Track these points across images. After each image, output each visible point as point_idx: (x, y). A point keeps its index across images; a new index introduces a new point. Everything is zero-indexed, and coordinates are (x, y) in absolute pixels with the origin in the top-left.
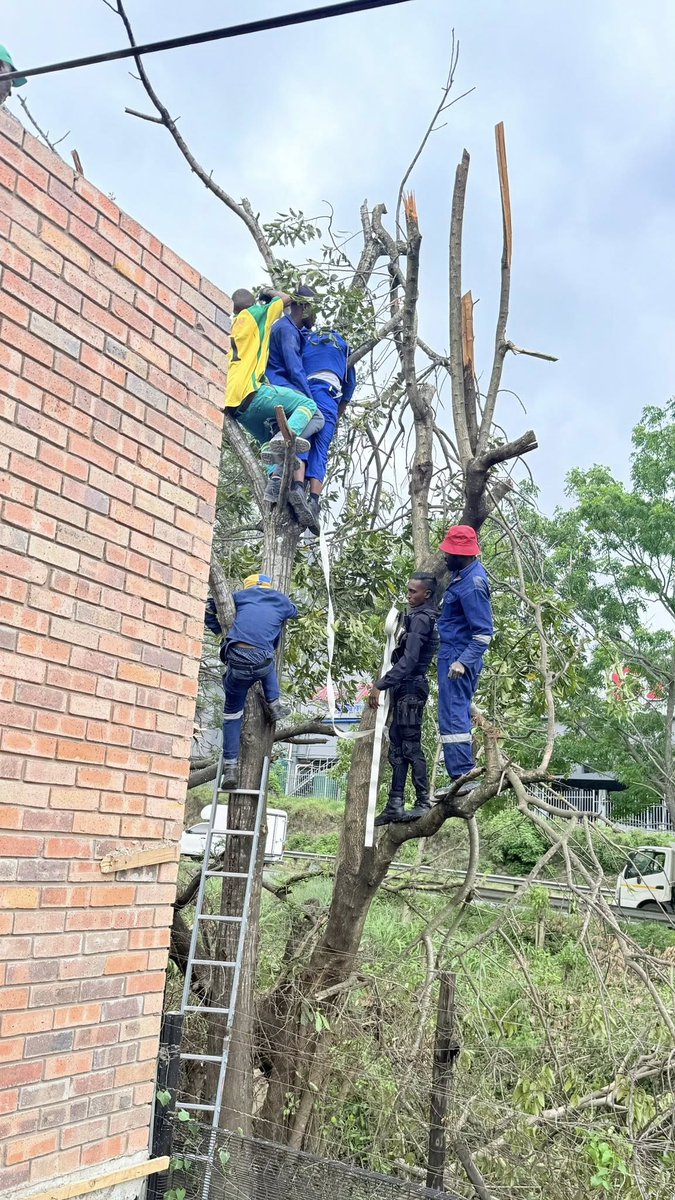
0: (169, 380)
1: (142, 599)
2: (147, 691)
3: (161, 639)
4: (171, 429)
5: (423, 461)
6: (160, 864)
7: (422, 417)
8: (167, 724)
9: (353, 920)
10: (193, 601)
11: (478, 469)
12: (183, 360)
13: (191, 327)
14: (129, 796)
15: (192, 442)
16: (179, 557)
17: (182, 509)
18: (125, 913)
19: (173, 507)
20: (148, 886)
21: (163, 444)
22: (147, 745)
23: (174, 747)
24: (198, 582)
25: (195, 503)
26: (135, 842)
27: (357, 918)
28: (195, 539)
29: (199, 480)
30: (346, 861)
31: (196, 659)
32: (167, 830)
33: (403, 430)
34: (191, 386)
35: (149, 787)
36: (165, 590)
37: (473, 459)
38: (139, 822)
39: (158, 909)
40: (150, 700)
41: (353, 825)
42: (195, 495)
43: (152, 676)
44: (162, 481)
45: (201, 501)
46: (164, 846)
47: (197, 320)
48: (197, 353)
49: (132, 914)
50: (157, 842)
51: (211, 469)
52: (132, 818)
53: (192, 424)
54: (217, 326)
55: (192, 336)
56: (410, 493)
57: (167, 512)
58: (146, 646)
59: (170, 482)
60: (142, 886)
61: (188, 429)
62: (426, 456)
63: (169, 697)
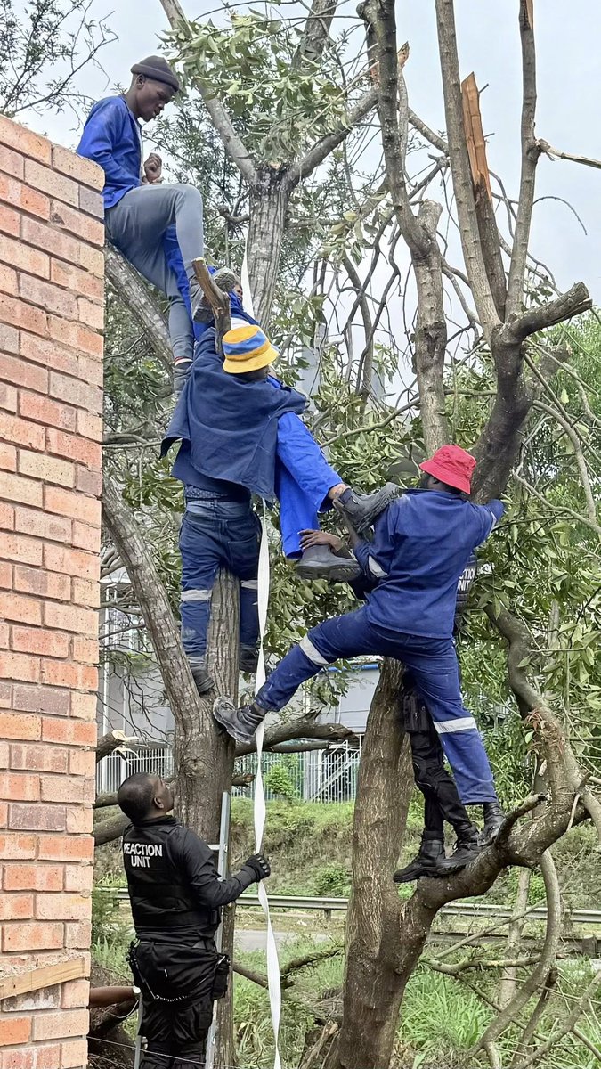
0: (19, 306)
1: (6, 620)
2: (24, 748)
3: (37, 672)
4: (28, 376)
5: (431, 322)
6: (63, 984)
7: (424, 254)
8: (58, 789)
9: (377, 1026)
10: (80, 611)
11: (508, 342)
12: (37, 273)
13: (45, 222)
14: (12, 895)
15: (60, 387)
16: (54, 554)
17: (54, 485)
18: (19, 1055)
19: (40, 484)
20: (49, 1014)
21: (19, 397)
22: (30, 822)
23: (70, 821)
24: (85, 584)
25: (72, 473)
26: (24, 957)
27: (382, 1023)
28: (76, 523)
29: (74, 439)
30: (359, 939)
31: (91, 692)
32: (69, 936)
33: (397, 272)
34: (51, 307)
35: (38, 880)
36: (37, 603)
37: (500, 326)
38: (28, 929)
39: (65, 1044)
40: (29, 761)
41: (366, 885)
42: (71, 461)
43: (30, 726)
44: (21, 451)
45: (81, 468)
46: (66, 958)
47: (51, 208)
48: (55, 257)
49: (30, 1055)
50: (56, 954)
51: (91, 419)
52: (17, 925)
53: (57, 363)
54: (83, 211)
55: (47, 235)
56: (415, 370)
57: (31, 493)
58: (17, 686)
59: (32, 450)
60: (40, 1015)
61: (52, 369)
62: (434, 314)
63: (56, 752)
